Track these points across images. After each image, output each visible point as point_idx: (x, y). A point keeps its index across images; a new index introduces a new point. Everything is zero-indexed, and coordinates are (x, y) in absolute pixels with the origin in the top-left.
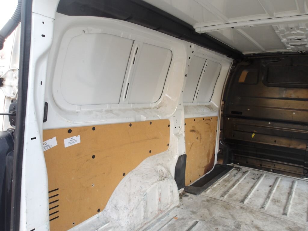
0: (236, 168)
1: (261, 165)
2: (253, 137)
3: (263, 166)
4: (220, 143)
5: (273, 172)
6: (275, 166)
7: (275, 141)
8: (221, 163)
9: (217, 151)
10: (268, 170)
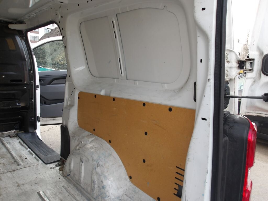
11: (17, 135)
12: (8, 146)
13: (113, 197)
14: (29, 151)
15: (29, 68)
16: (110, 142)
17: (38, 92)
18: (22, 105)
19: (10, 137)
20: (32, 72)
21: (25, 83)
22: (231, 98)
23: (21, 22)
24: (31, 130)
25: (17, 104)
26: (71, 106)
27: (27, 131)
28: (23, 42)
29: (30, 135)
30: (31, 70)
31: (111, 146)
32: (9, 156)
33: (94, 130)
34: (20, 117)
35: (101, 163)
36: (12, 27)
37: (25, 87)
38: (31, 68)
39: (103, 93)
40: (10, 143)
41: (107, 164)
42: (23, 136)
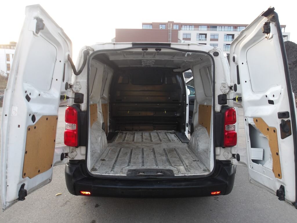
0: (120, 133)
1: (133, 129)
2: (128, 113)
3: (134, 129)
4: (109, 119)
5: (139, 131)
6: (139, 127)
7: (139, 114)
8: (111, 131)
9: (108, 124)
10: (136, 130)
11: (174, 133)
12: (168, 136)
13: (201, 149)
14: (179, 141)
15: (183, 93)
16: (206, 128)
17: (188, 108)
18: (178, 115)
19: (171, 133)
20: (184, 95)
21: (180, 102)
22: (227, 100)
23: (180, 68)
24: (182, 131)
25: (175, 114)
26: (196, 112)
27: (180, 132)
28: (180, 78)
29: (181, 134)
30: (184, 94)
31: (207, 130)
32: (168, 139)
33: (202, 124)
34: (177, 122)
35: (199, 136)
36: (175, 70)
37: (180, 105)
38: (184, 93)
39: (205, 104)
40: (169, 135)
41: (202, 136)
42: (177, 134)
